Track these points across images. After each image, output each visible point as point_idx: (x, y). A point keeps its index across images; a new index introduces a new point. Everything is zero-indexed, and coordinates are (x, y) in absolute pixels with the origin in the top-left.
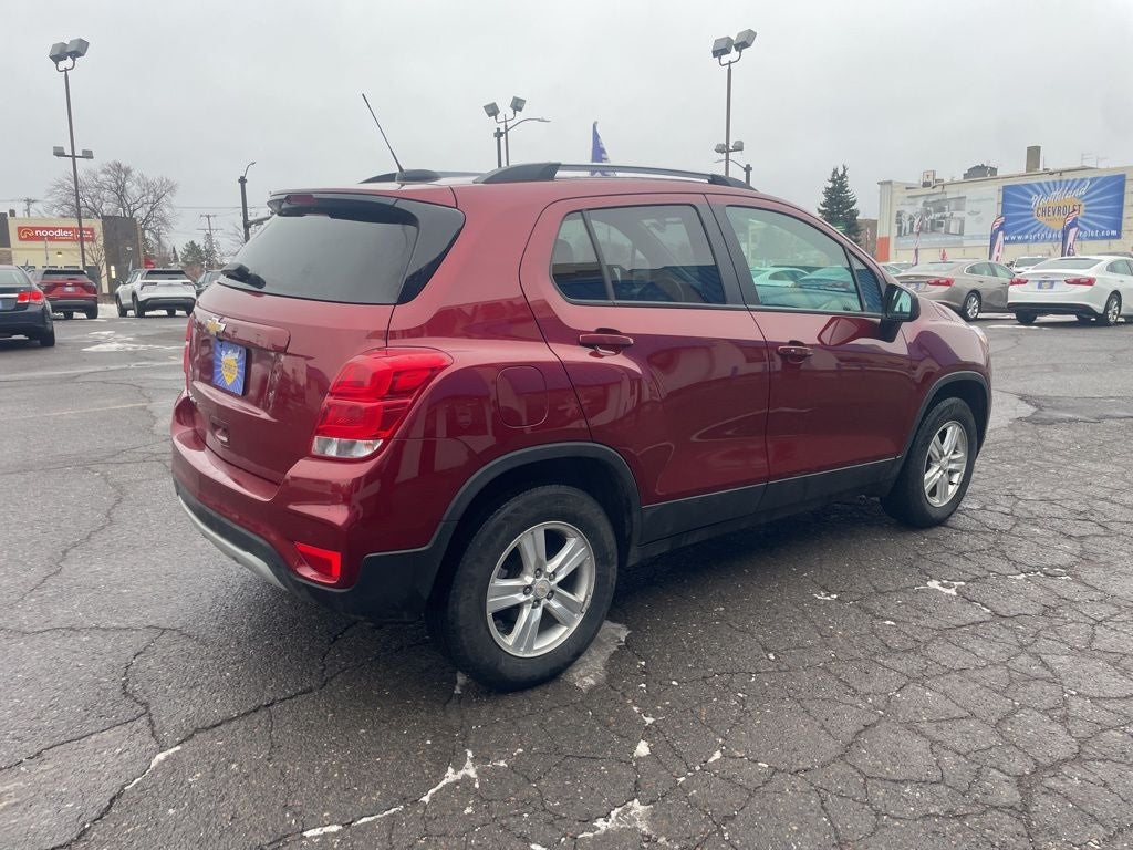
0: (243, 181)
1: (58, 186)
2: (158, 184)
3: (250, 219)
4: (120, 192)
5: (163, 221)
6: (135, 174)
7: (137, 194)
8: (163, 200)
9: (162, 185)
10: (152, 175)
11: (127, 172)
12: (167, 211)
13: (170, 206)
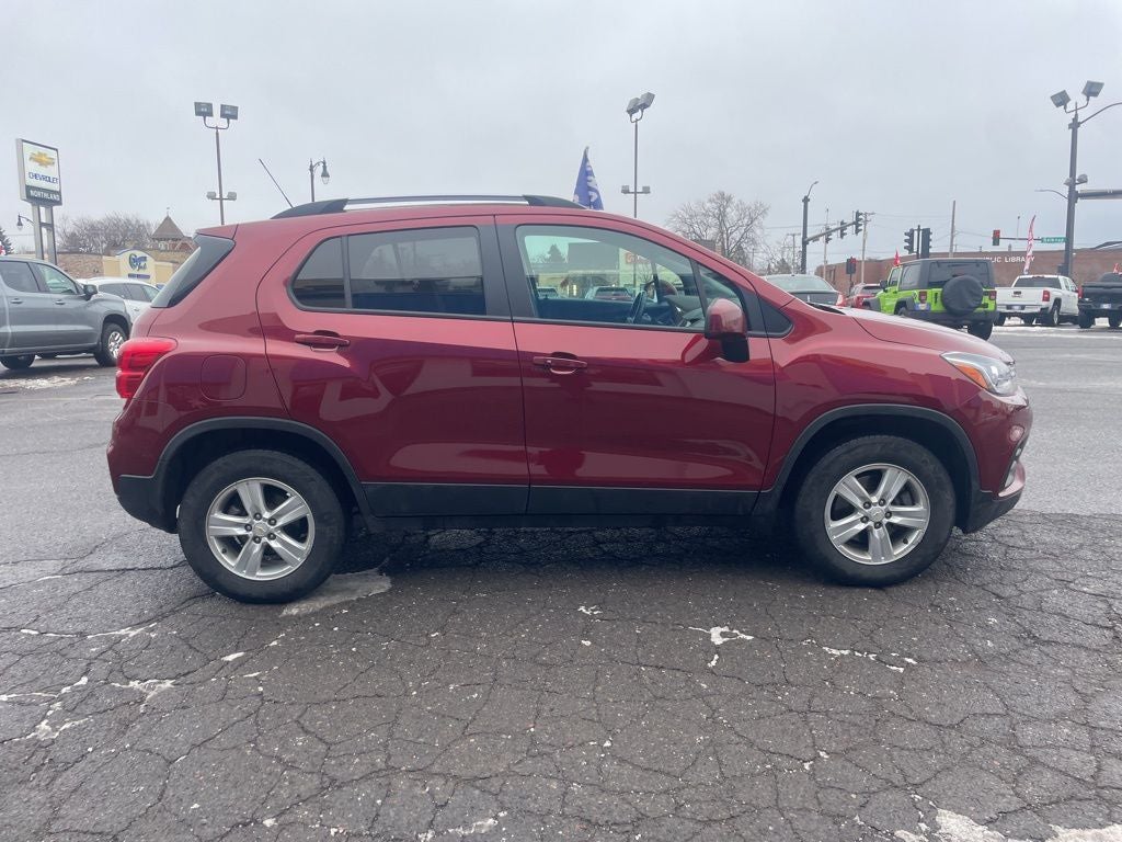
0: (806, 200)
1: (674, 216)
2: (753, 207)
3: (809, 236)
4: (722, 217)
5: (753, 241)
6: (735, 200)
7: (735, 219)
8: (756, 222)
9: (756, 208)
10: (749, 201)
11: (729, 199)
12: (758, 232)
13: (761, 228)
